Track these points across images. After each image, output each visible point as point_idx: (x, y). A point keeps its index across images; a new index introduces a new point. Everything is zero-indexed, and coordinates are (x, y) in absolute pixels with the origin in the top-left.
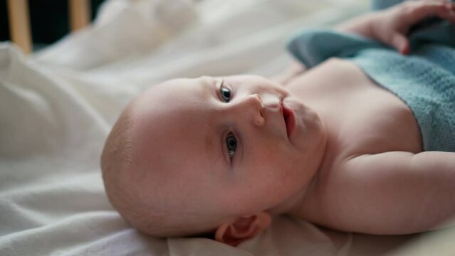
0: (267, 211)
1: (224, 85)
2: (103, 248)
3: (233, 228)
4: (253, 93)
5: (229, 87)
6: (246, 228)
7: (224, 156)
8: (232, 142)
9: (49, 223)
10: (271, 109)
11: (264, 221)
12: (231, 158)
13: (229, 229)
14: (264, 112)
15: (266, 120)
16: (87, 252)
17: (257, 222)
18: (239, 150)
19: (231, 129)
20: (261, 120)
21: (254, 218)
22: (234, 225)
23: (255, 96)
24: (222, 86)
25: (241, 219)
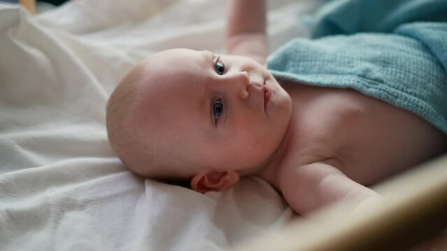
0: (238, 171)
1: (220, 60)
2: (91, 188)
3: (206, 178)
4: (243, 71)
5: (224, 62)
6: (217, 181)
7: (211, 116)
8: (218, 108)
9: (46, 164)
10: (255, 86)
11: (233, 178)
12: (216, 120)
13: (203, 179)
14: (249, 88)
15: (250, 95)
16: (77, 190)
17: (228, 177)
18: (223, 115)
19: (220, 96)
20: (246, 94)
21: (225, 173)
22: (208, 176)
23: (245, 73)
24: (218, 61)
25: (214, 172)
